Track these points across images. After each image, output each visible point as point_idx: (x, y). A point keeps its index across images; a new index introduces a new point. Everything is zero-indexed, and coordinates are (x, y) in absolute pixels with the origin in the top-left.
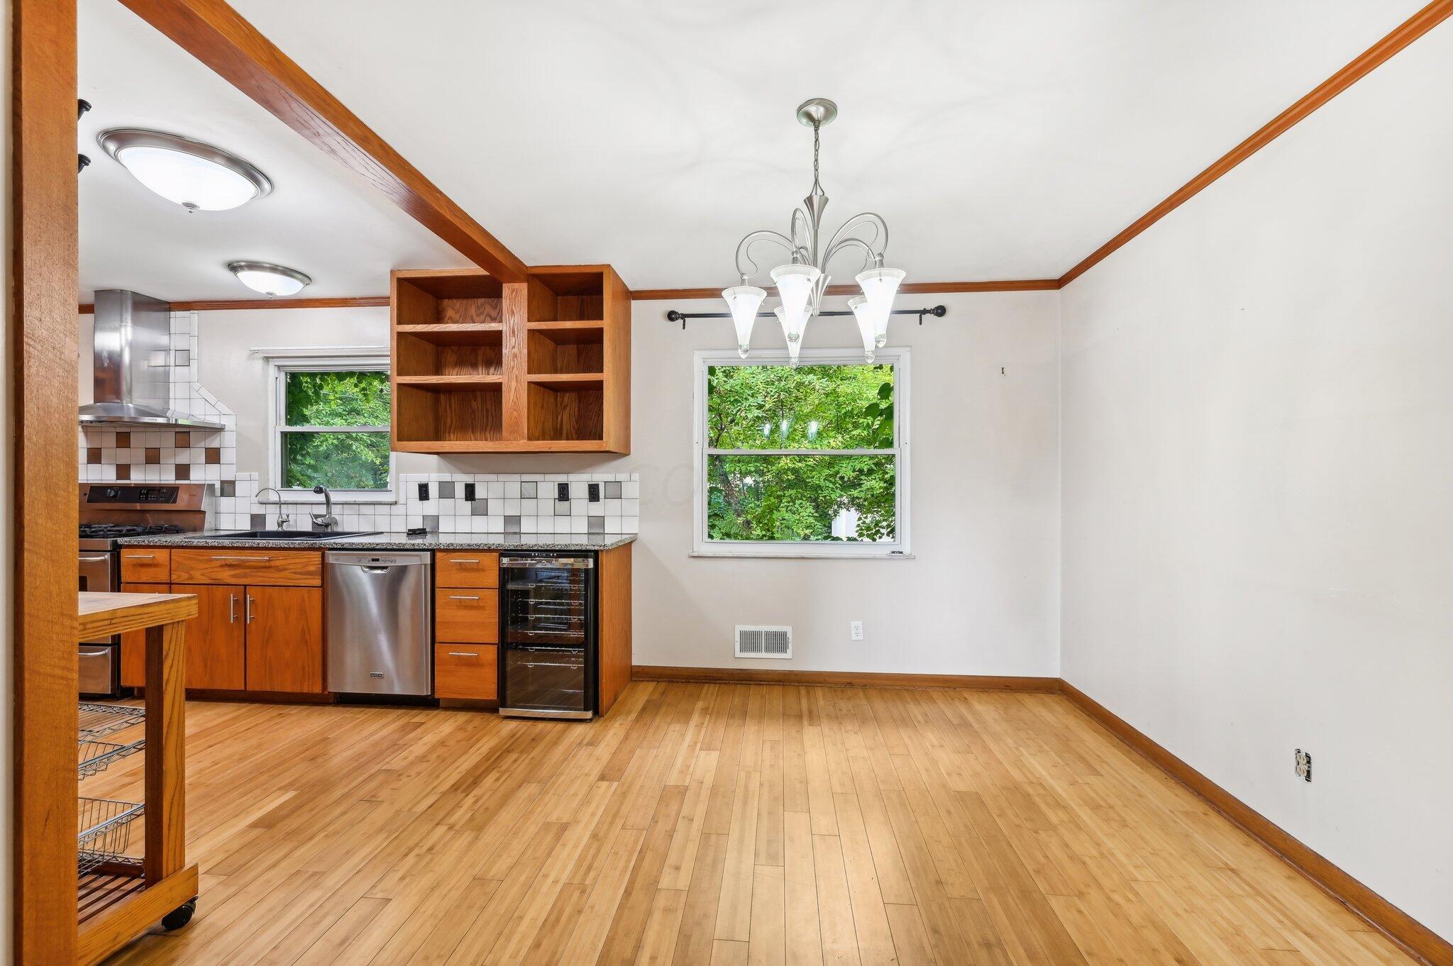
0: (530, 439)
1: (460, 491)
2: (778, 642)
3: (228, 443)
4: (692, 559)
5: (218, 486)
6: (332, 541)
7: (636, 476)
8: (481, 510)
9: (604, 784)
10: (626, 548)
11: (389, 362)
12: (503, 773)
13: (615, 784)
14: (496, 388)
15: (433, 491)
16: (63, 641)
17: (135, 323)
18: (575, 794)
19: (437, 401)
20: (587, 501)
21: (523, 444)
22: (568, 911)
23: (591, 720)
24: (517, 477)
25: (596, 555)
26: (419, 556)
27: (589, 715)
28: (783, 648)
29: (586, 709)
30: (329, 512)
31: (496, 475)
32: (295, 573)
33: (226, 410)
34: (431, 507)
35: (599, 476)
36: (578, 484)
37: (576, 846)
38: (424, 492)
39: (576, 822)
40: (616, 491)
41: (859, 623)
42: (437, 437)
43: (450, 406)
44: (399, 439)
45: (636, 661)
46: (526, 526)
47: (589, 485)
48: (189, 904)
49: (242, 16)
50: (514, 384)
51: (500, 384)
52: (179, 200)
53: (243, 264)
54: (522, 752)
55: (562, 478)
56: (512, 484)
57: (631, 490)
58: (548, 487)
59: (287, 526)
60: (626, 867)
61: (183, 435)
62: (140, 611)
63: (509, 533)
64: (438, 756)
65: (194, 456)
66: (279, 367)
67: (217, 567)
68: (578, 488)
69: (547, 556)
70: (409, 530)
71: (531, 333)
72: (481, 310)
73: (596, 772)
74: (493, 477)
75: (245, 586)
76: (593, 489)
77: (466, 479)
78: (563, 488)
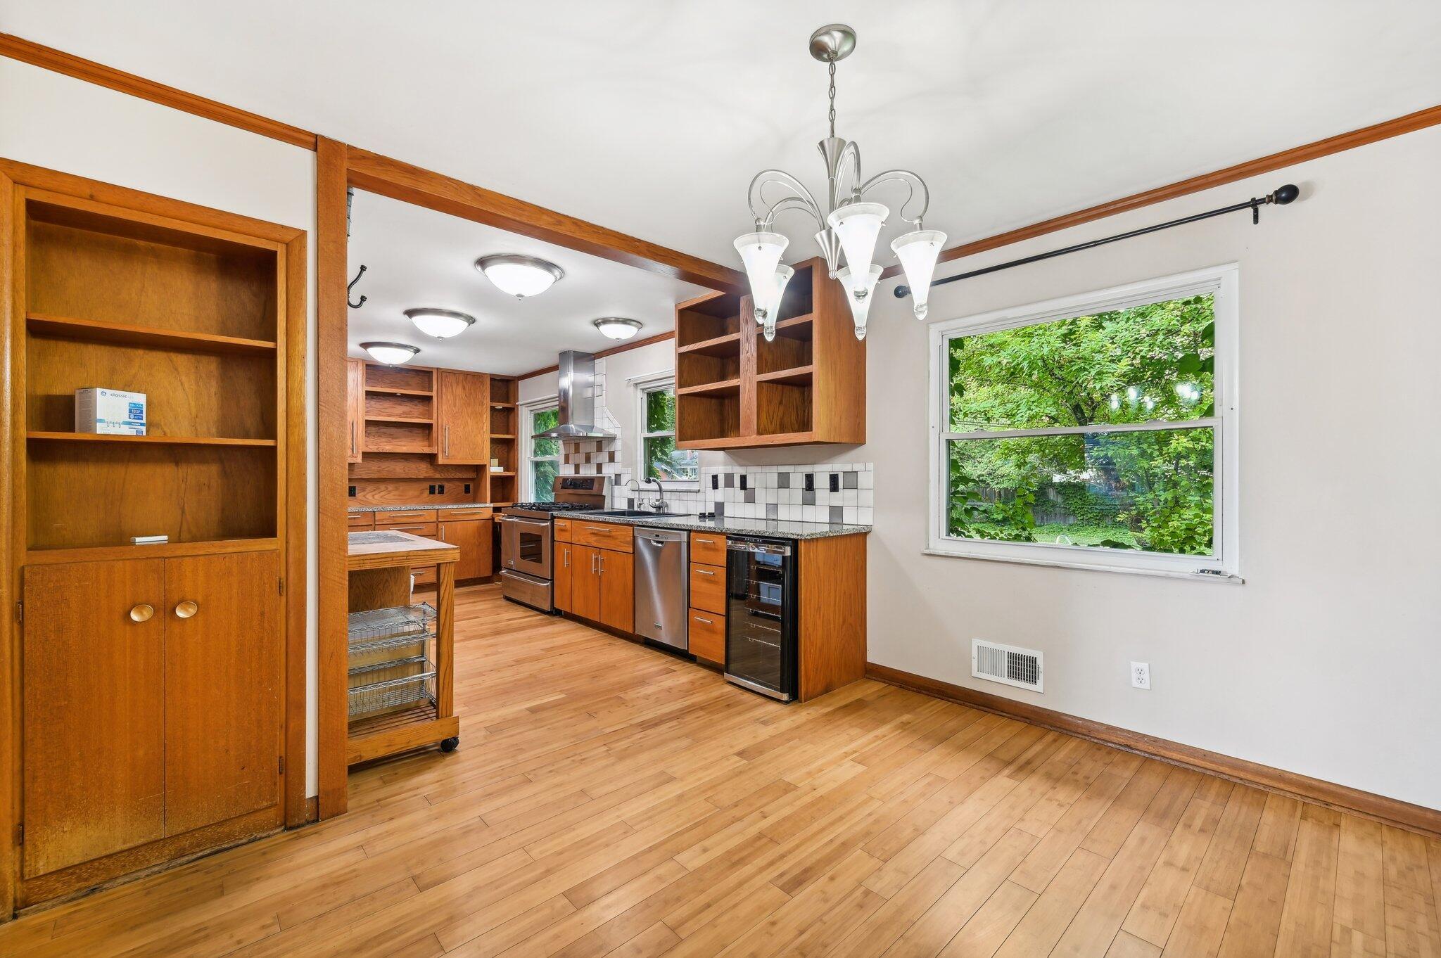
0: (758, 434)
1: (737, 481)
2: (1024, 668)
3: (618, 446)
4: (925, 557)
5: (613, 478)
6: (646, 520)
7: (870, 466)
8: (750, 498)
9: (738, 758)
10: (862, 538)
11: (674, 381)
12: (680, 724)
13: (745, 762)
15: (721, 481)
16: (340, 563)
17: (575, 370)
18: (706, 759)
19: (722, 405)
20: (829, 490)
21: (753, 439)
22: (604, 840)
23: (786, 702)
25: (795, 543)
26: (679, 534)
27: (785, 697)
28: (1033, 678)
29: (782, 691)
30: (662, 498)
31: (761, 467)
32: (621, 542)
33: (617, 424)
34: (720, 494)
35: (839, 466)
36: (821, 475)
37: (659, 798)
38: (715, 483)
39: (682, 780)
40: (853, 481)
41: (1144, 666)
42: (722, 434)
43: (732, 409)
44: (680, 440)
45: (873, 657)
46: (783, 514)
47: (830, 475)
48: (453, 740)
49: (452, 177)
50: (747, 385)
51: (739, 387)
52: (515, 293)
53: (600, 321)
54: (707, 713)
55: (808, 469)
56: (770, 475)
57: (865, 480)
58: (798, 478)
59: (645, 507)
60: (672, 830)
61: (600, 443)
62: (424, 553)
63: (770, 520)
64: (657, 698)
65: (604, 457)
66: (643, 389)
67: (589, 534)
68: (822, 482)
69: (756, 541)
70: (700, 514)
73: (738, 749)
74: (759, 469)
75: (600, 549)
76: (834, 479)
77: (742, 471)
78: (810, 479)
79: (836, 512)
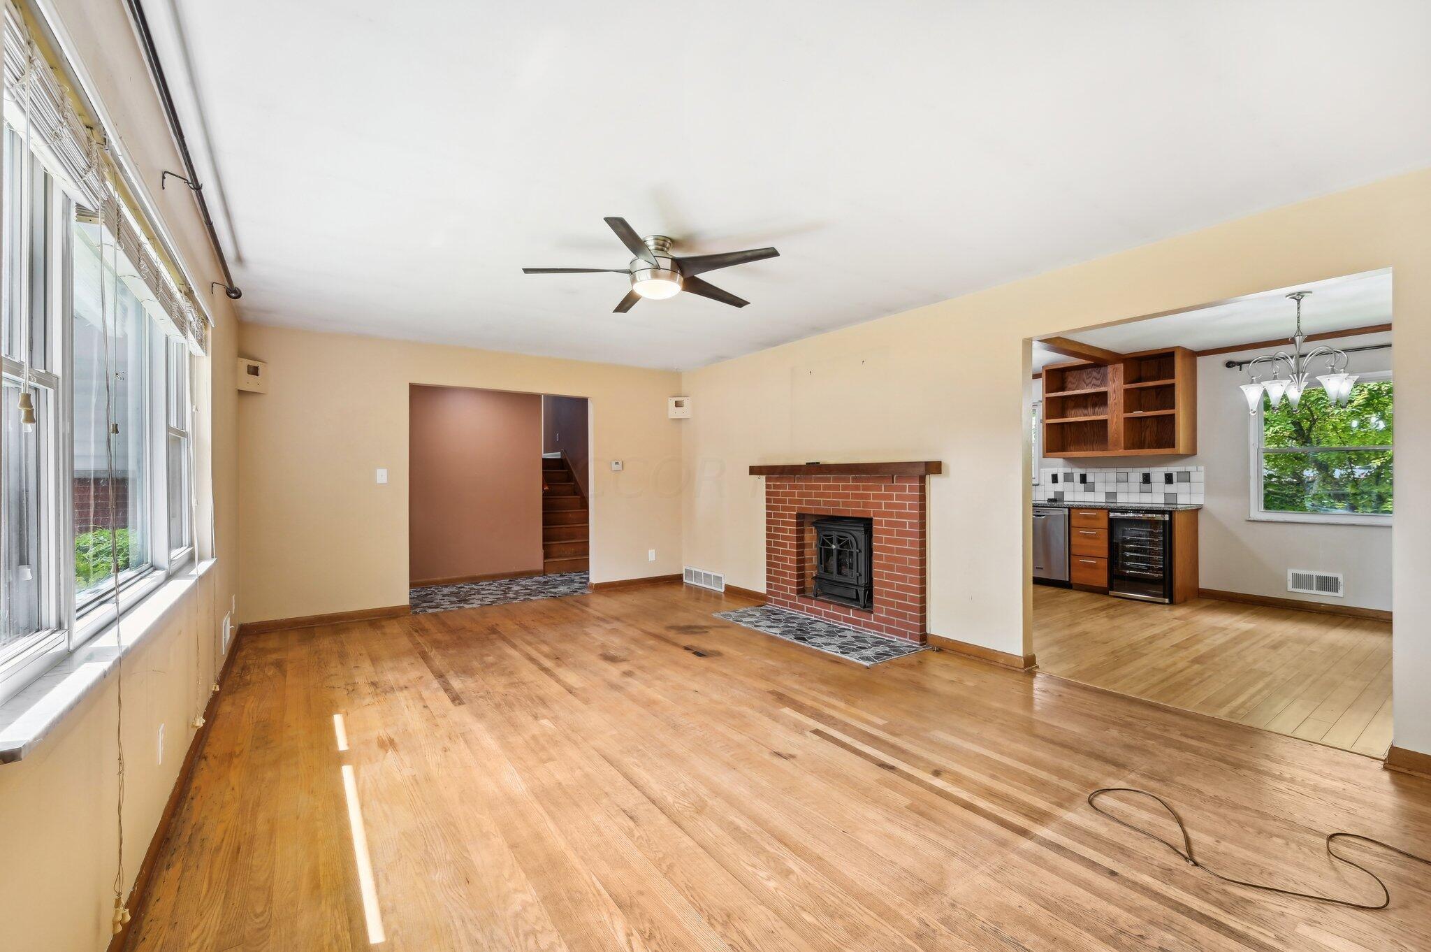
0: (1125, 449)
1: (1077, 478)
2: (1330, 584)
4: (1249, 522)
8: (1090, 488)
10: (1195, 512)
14: (1104, 423)
15: (1061, 478)
19: (1063, 429)
20: (1164, 484)
21: (1121, 452)
23: (1168, 604)
24: (1115, 470)
25: (1171, 513)
26: (1060, 511)
27: (1167, 601)
28: (1335, 589)
29: (1164, 597)
31: (1100, 469)
34: (1060, 487)
35: (1173, 469)
36: (1158, 474)
38: (1055, 479)
40: (1186, 477)
42: (1063, 450)
43: (1070, 430)
44: (1047, 452)
45: (1203, 584)
47: (1165, 474)
50: (1115, 420)
51: (1107, 420)
55: (1146, 470)
56: (1111, 474)
57: (1196, 476)
58: (1136, 475)
63: (1111, 501)
68: (1158, 478)
70: (1048, 499)
71: (1126, 391)
72: (1090, 375)
74: (1098, 470)
76: (1168, 476)
77: (1081, 471)
78: (1146, 476)
79: (1171, 496)
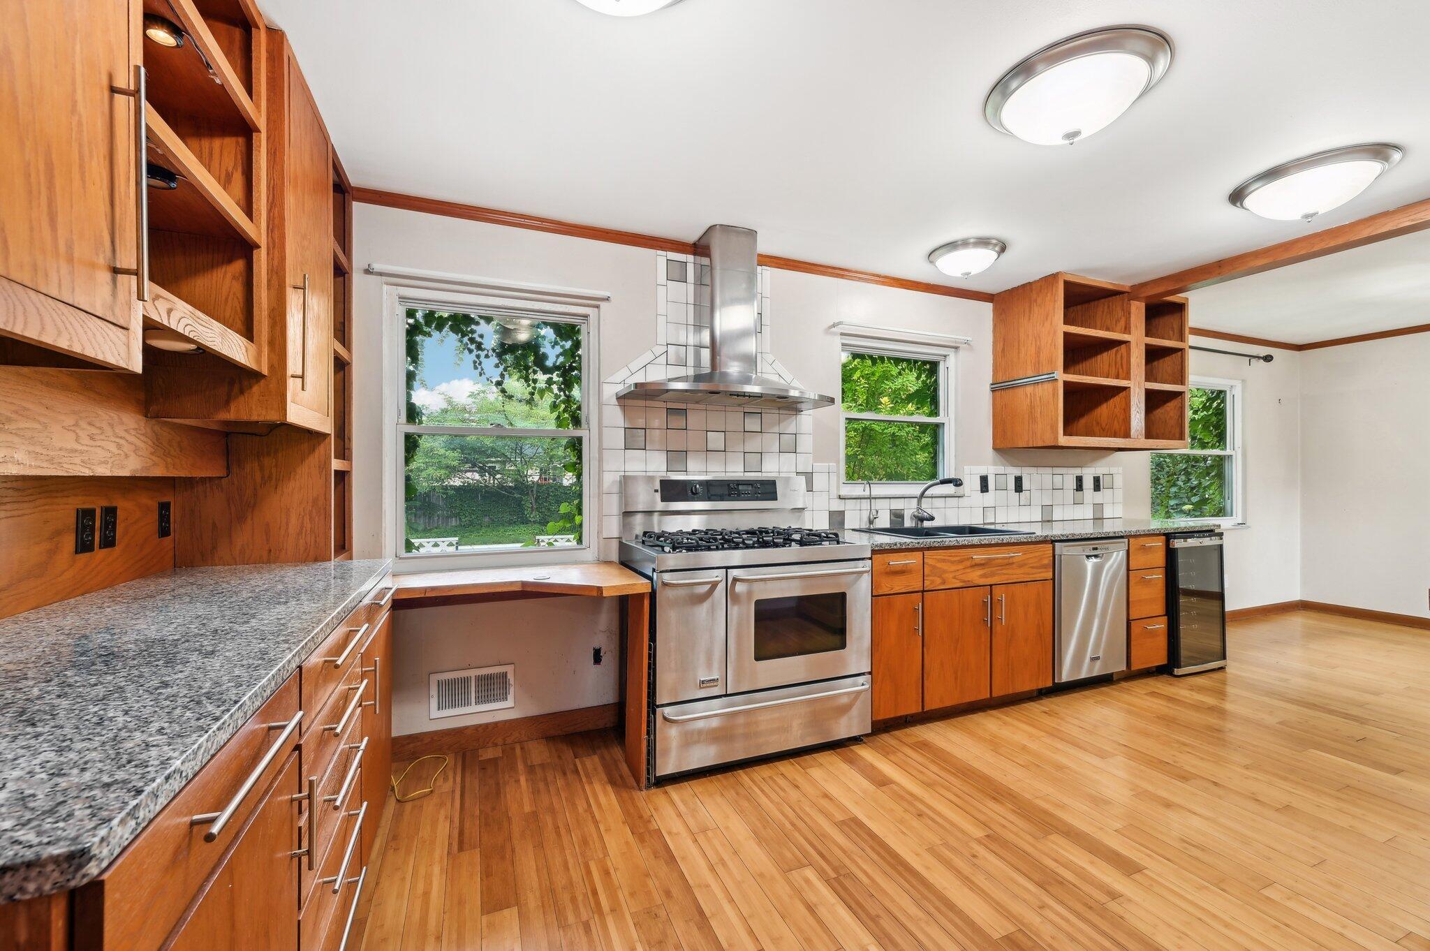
1: (1011, 484)
3: (805, 429)
7: (1122, 471)
15: (991, 483)
20: (1093, 491)
21: (1142, 442)
24: (1049, 470)
31: (1036, 468)
34: (990, 498)
35: (1100, 469)
36: (1088, 474)
38: (984, 485)
40: (1112, 484)
46: (1057, 514)
47: (1094, 477)
50: (1137, 390)
51: (1128, 389)
55: (1078, 472)
56: (1047, 478)
58: (1070, 479)
65: (766, 443)
67: (968, 568)
68: (1088, 483)
74: (1034, 470)
75: (991, 586)
76: (1097, 481)
77: (1016, 471)
78: (1079, 480)
79: (1098, 507)
